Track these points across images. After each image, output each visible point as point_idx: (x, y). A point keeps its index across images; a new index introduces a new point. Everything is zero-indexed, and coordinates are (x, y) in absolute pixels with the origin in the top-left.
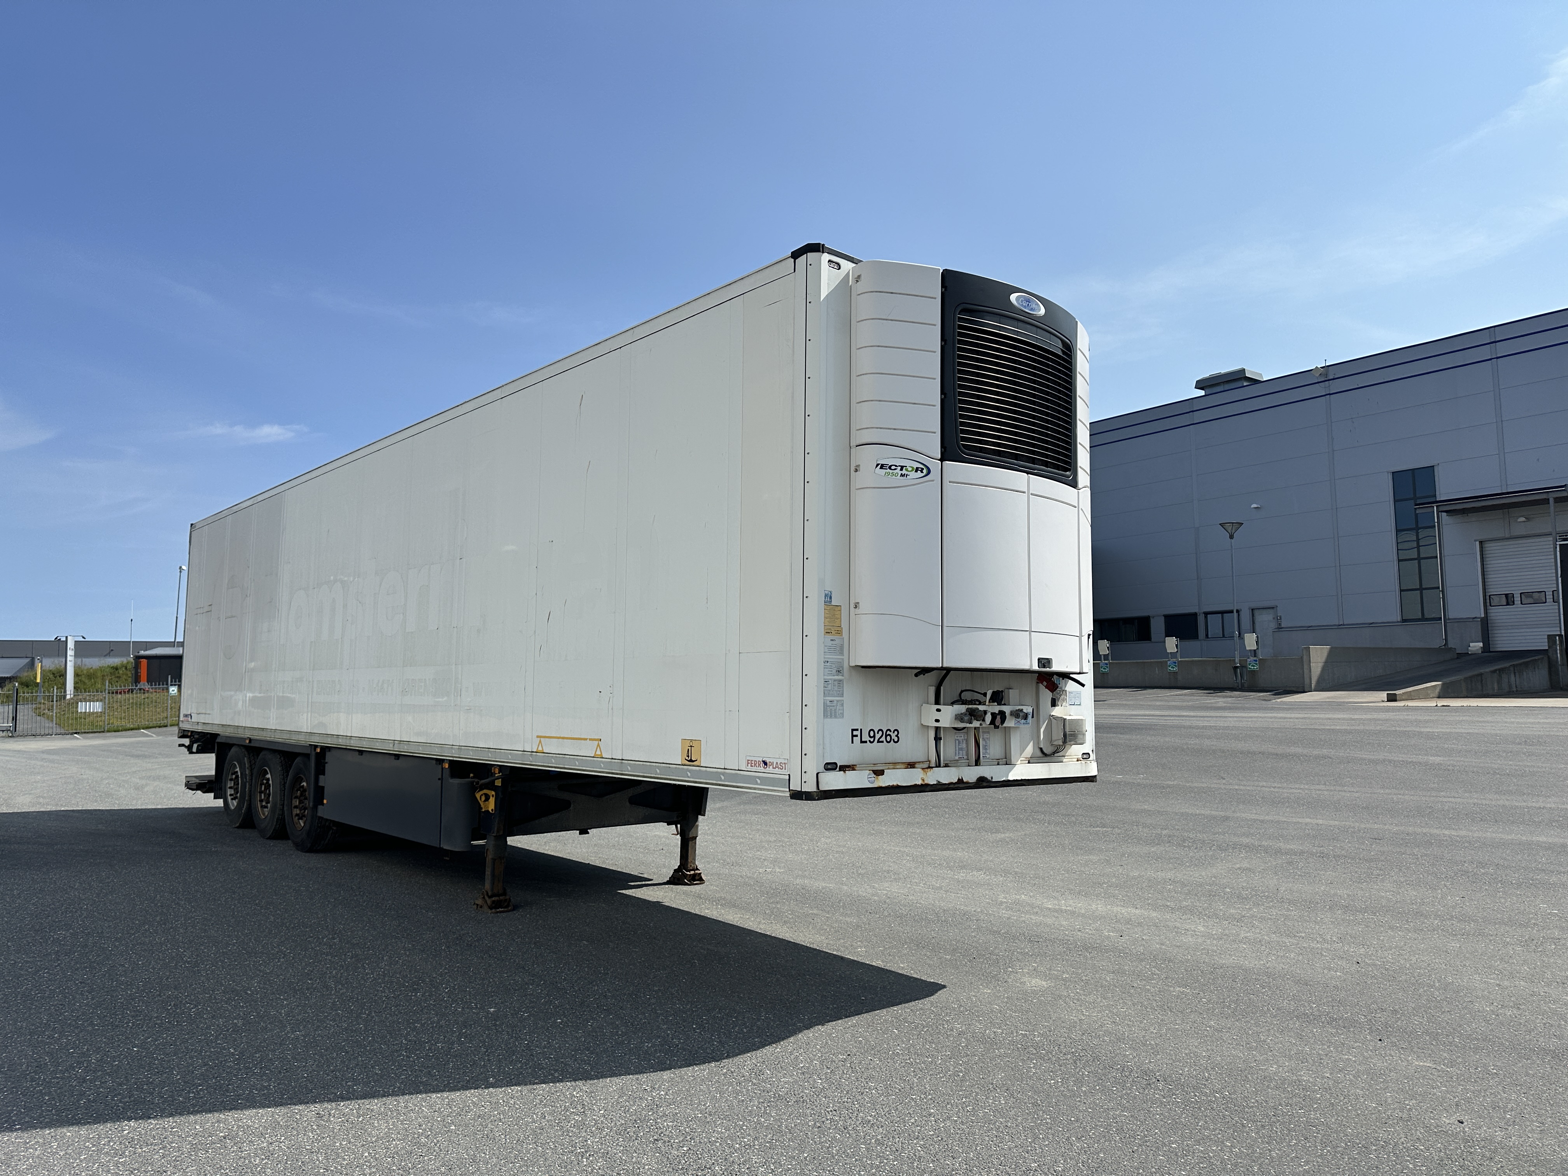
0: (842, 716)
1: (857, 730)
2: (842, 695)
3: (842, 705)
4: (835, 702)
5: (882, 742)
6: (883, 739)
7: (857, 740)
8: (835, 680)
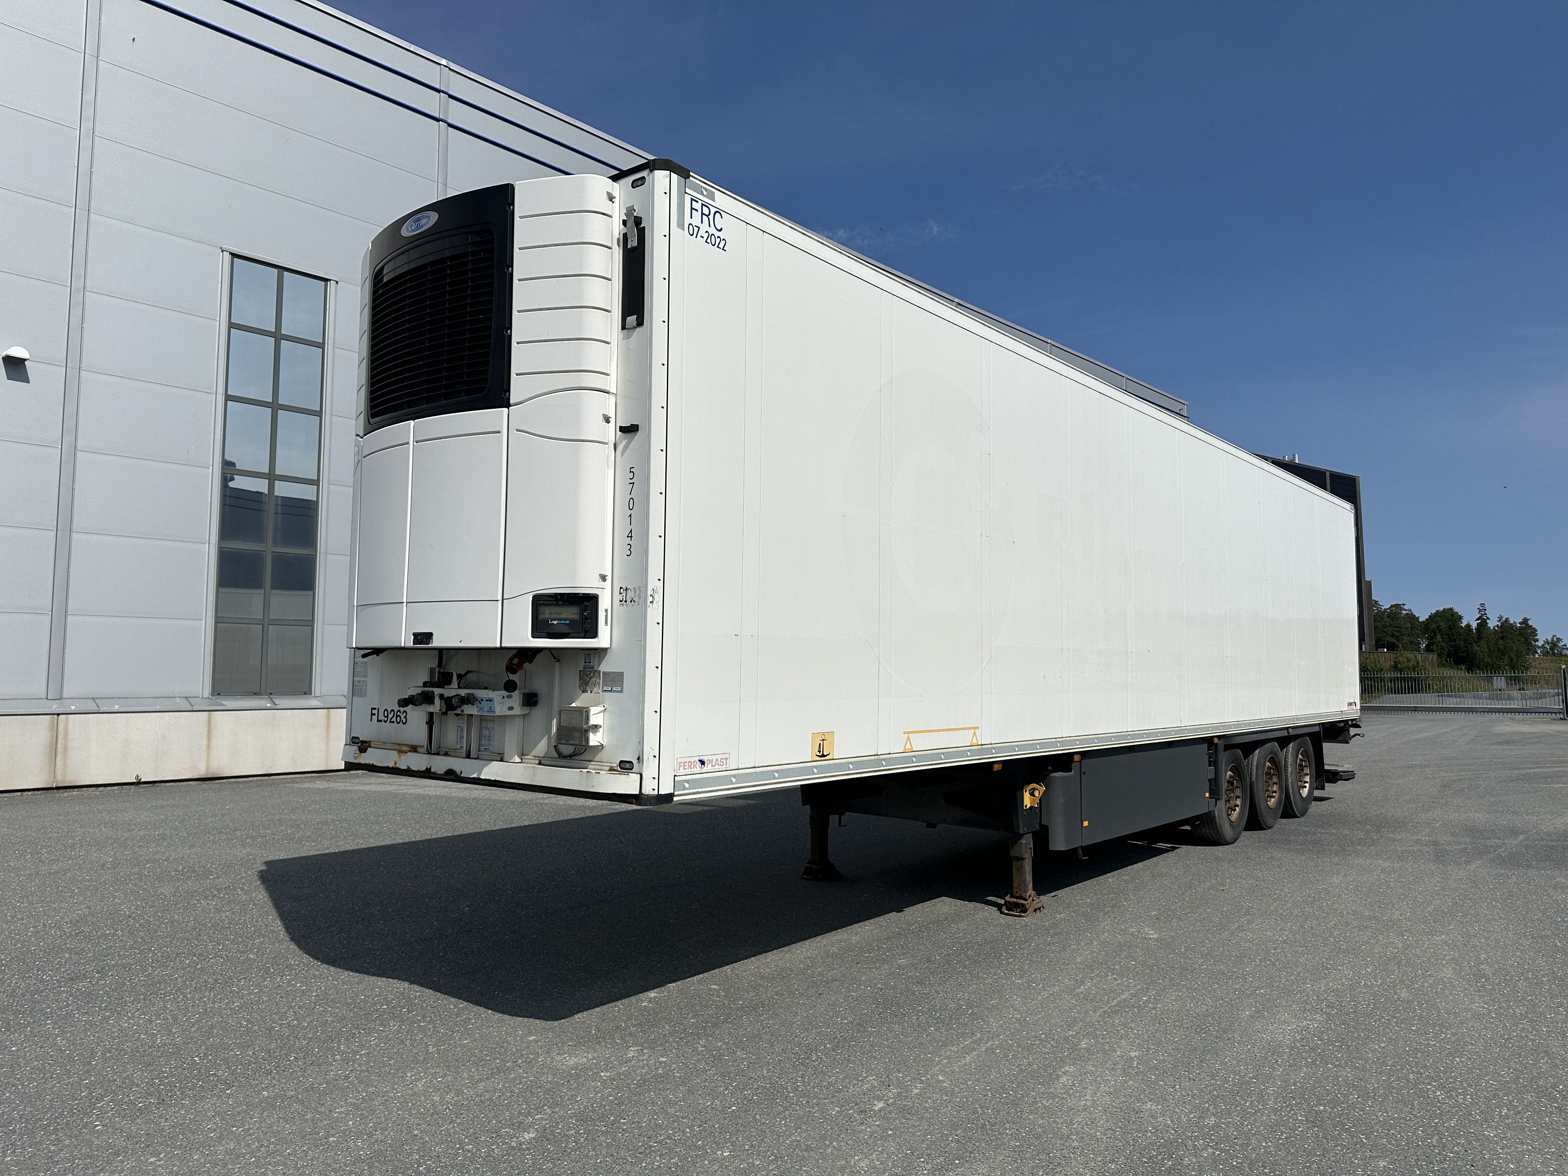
0: (365, 695)
1: (375, 709)
2: (366, 676)
3: (366, 685)
4: (361, 682)
5: (393, 722)
6: (394, 719)
7: (375, 718)
8: (362, 663)
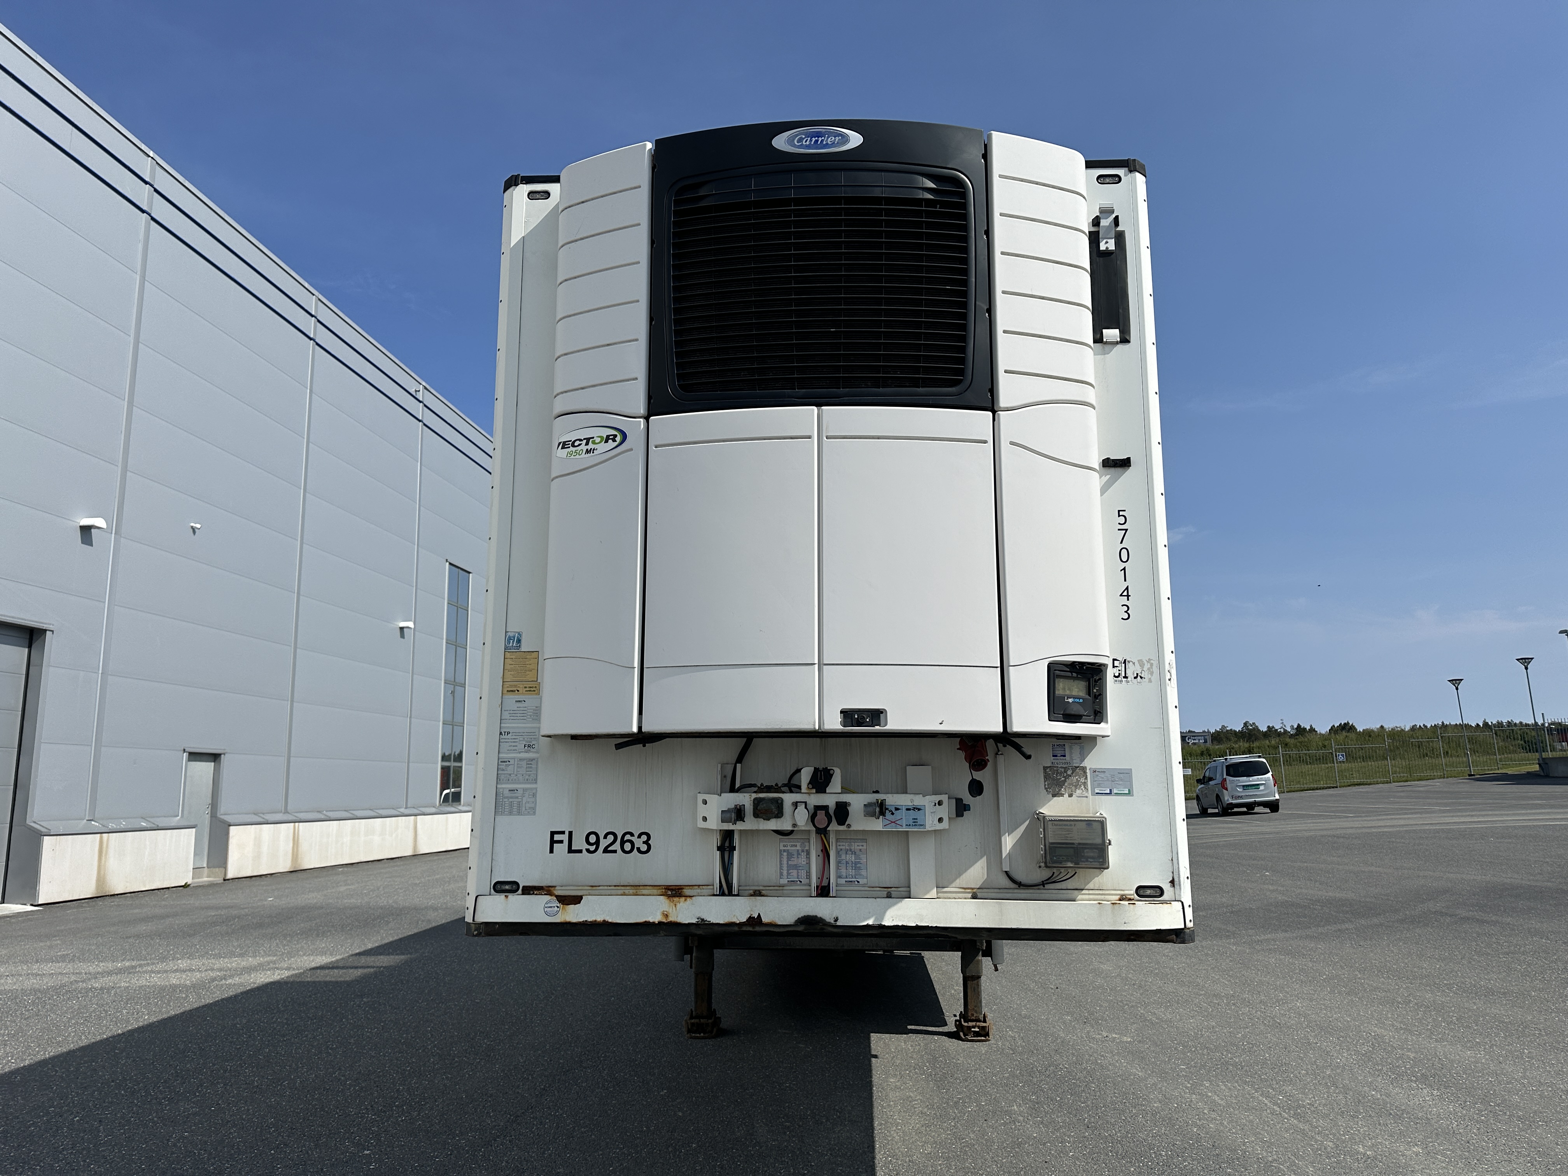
0: (533, 811)
1: (563, 833)
2: (535, 781)
3: (534, 795)
4: (520, 792)
5: (615, 852)
6: (617, 846)
7: (561, 849)
8: (521, 760)
